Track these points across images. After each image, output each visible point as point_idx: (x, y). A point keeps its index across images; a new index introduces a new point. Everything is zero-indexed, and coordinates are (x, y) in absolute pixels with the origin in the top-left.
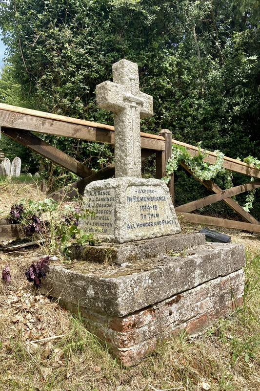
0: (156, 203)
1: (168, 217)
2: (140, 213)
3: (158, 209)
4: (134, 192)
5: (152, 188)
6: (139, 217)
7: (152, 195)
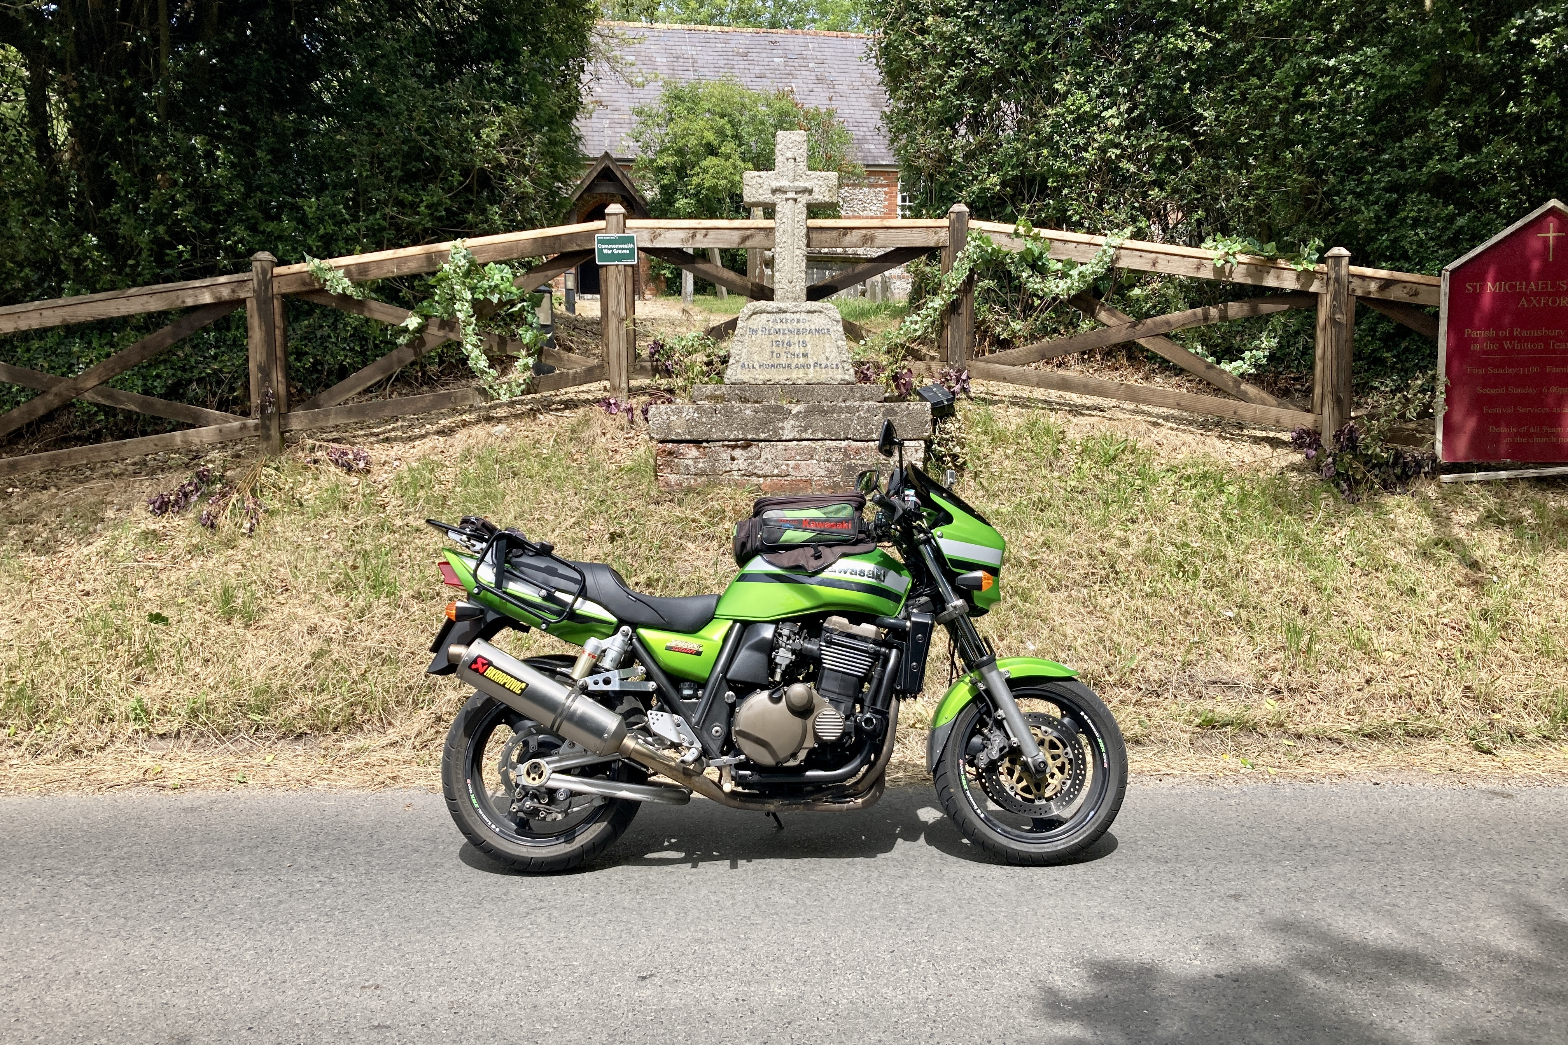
0: (807, 338)
1: (827, 358)
2: (769, 350)
3: (809, 346)
4: (764, 322)
5: (803, 316)
6: (767, 355)
7: (801, 326)
